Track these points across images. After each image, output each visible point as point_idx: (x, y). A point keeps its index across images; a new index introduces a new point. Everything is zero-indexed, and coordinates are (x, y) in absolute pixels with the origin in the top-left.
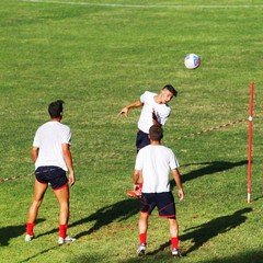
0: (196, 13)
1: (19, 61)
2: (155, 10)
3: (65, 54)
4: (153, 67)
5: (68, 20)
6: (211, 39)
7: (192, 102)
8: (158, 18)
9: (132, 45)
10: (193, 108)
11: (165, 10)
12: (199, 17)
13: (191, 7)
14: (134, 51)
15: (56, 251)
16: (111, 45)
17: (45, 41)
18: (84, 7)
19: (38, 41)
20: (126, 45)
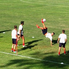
0: (63, 8)
1: (30, 14)
2: (56, 6)
3: (38, 13)
4: (55, 17)
5: (39, 7)
6: (66, 13)
7: (61, 24)
8: (56, 8)
9: (51, 13)
10: (61, 25)
11: (58, 7)
12: (64, 8)
13: (62, 6)
14: (51, 14)
15: (33, 50)
16: (47, 12)
17: (35, 11)
18: (42, 5)
19: (33, 11)
20: (50, 13)
